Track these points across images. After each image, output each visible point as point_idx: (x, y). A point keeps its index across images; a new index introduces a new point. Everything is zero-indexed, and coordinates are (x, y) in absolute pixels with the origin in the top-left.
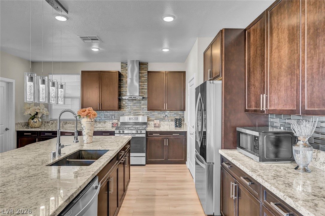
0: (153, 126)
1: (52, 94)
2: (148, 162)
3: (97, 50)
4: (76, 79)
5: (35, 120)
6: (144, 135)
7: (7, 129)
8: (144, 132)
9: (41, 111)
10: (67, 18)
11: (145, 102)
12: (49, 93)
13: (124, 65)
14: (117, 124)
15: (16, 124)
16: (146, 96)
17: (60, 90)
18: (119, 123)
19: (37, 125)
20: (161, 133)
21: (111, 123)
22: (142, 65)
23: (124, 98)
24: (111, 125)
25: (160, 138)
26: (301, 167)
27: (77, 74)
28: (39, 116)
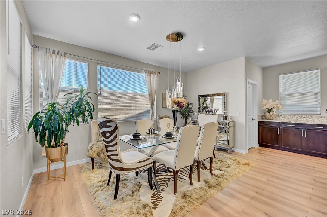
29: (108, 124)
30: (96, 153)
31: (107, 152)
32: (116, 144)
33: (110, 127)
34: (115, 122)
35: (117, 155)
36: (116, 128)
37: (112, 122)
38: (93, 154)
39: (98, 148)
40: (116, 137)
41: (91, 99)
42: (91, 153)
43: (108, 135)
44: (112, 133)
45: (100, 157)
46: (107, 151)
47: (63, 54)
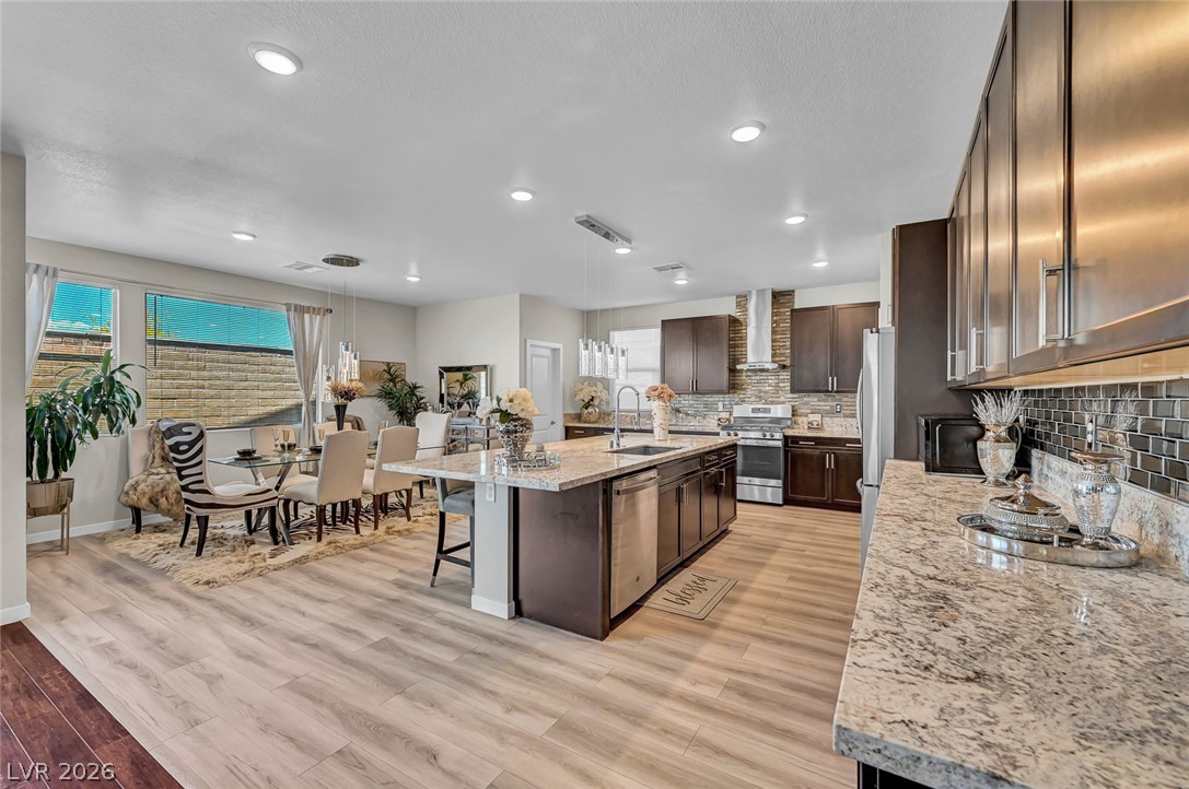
0: (806, 427)
1: (611, 365)
2: (788, 501)
3: (685, 282)
4: (654, 336)
5: (590, 410)
6: (779, 444)
7: (553, 423)
8: (778, 436)
9: (599, 394)
10: (632, 248)
11: (786, 375)
12: (606, 363)
13: (742, 300)
14: (729, 420)
15: (565, 415)
16: (788, 363)
17: (621, 358)
18: (732, 419)
19: (592, 418)
20: (819, 441)
21: (716, 418)
22: (780, 297)
23: (738, 367)
24: (716, 422)
25: (817, 452)
26: (991, 478)
27: (655, 327)
28: (596, 402)
29: (185, 430)
30: (147, 497)
31: (181, 480)
32: (200, 462)
33: (190, 433)
34: (199, 426)
35: (202, 481)
36: (202, 435)
37: (194, 425)
38: (138, 499)
39: (153, 487)
40: (201, 450)
41: (129, 377)
42: (135, 497)
43: (182, 448)
44: (192, 444)
45: (157, 506)
46: (181, 478)
47: (50, 273)
